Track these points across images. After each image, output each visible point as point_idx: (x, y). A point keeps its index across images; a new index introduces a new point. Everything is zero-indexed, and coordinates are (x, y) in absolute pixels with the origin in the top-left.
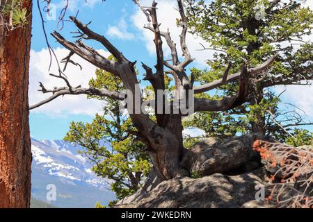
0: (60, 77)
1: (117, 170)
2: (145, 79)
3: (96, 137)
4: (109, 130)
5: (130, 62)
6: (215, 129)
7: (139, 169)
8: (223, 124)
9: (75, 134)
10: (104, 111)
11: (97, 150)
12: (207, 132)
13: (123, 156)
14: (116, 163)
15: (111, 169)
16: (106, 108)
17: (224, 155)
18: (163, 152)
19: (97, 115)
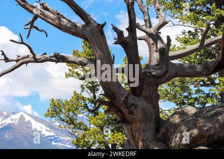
0: (22, 43)
1: (94, 143)
2: (116, 43)
3: (74, 113)
4: (86, 106)
5: (99, 25)
6: (186, 102)
7: (114, 141)
8: (193, 96)
9: (55, 111)
10: (81, 89)
11: (75, 125)
12: (177, 105)
13: (99, 130)
14: (93, 136)
15: (89, 142)
16: (82, 85)
17: (210, 125)
18: (138, 124)
19: (75, 92)
